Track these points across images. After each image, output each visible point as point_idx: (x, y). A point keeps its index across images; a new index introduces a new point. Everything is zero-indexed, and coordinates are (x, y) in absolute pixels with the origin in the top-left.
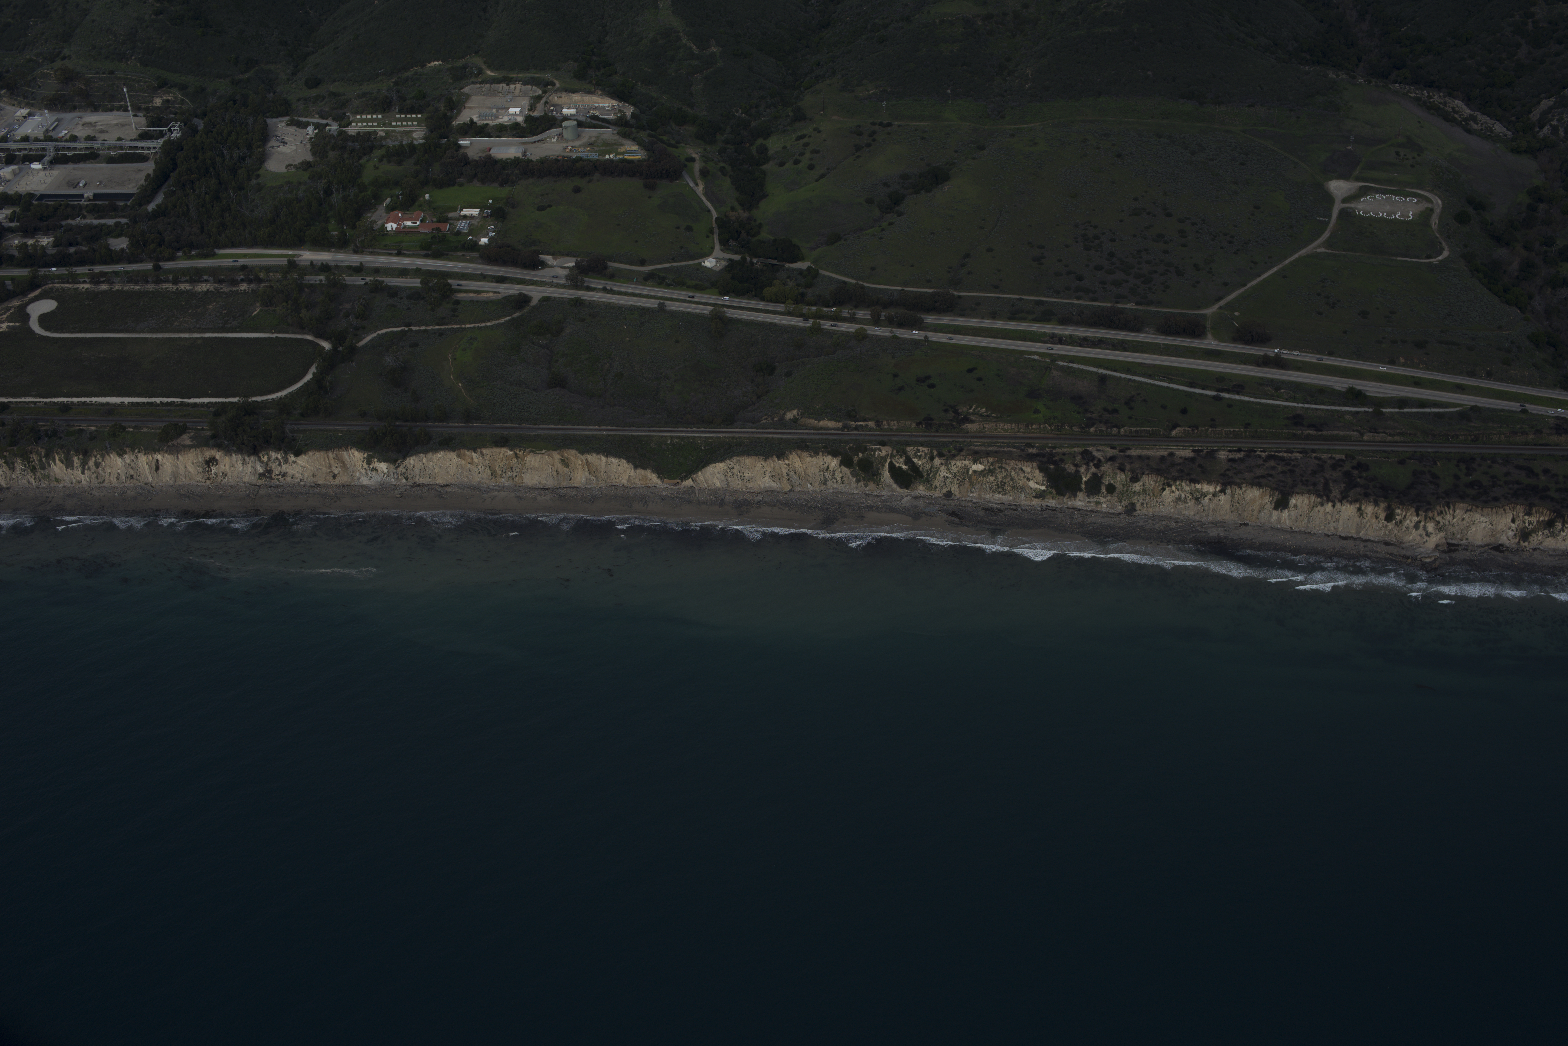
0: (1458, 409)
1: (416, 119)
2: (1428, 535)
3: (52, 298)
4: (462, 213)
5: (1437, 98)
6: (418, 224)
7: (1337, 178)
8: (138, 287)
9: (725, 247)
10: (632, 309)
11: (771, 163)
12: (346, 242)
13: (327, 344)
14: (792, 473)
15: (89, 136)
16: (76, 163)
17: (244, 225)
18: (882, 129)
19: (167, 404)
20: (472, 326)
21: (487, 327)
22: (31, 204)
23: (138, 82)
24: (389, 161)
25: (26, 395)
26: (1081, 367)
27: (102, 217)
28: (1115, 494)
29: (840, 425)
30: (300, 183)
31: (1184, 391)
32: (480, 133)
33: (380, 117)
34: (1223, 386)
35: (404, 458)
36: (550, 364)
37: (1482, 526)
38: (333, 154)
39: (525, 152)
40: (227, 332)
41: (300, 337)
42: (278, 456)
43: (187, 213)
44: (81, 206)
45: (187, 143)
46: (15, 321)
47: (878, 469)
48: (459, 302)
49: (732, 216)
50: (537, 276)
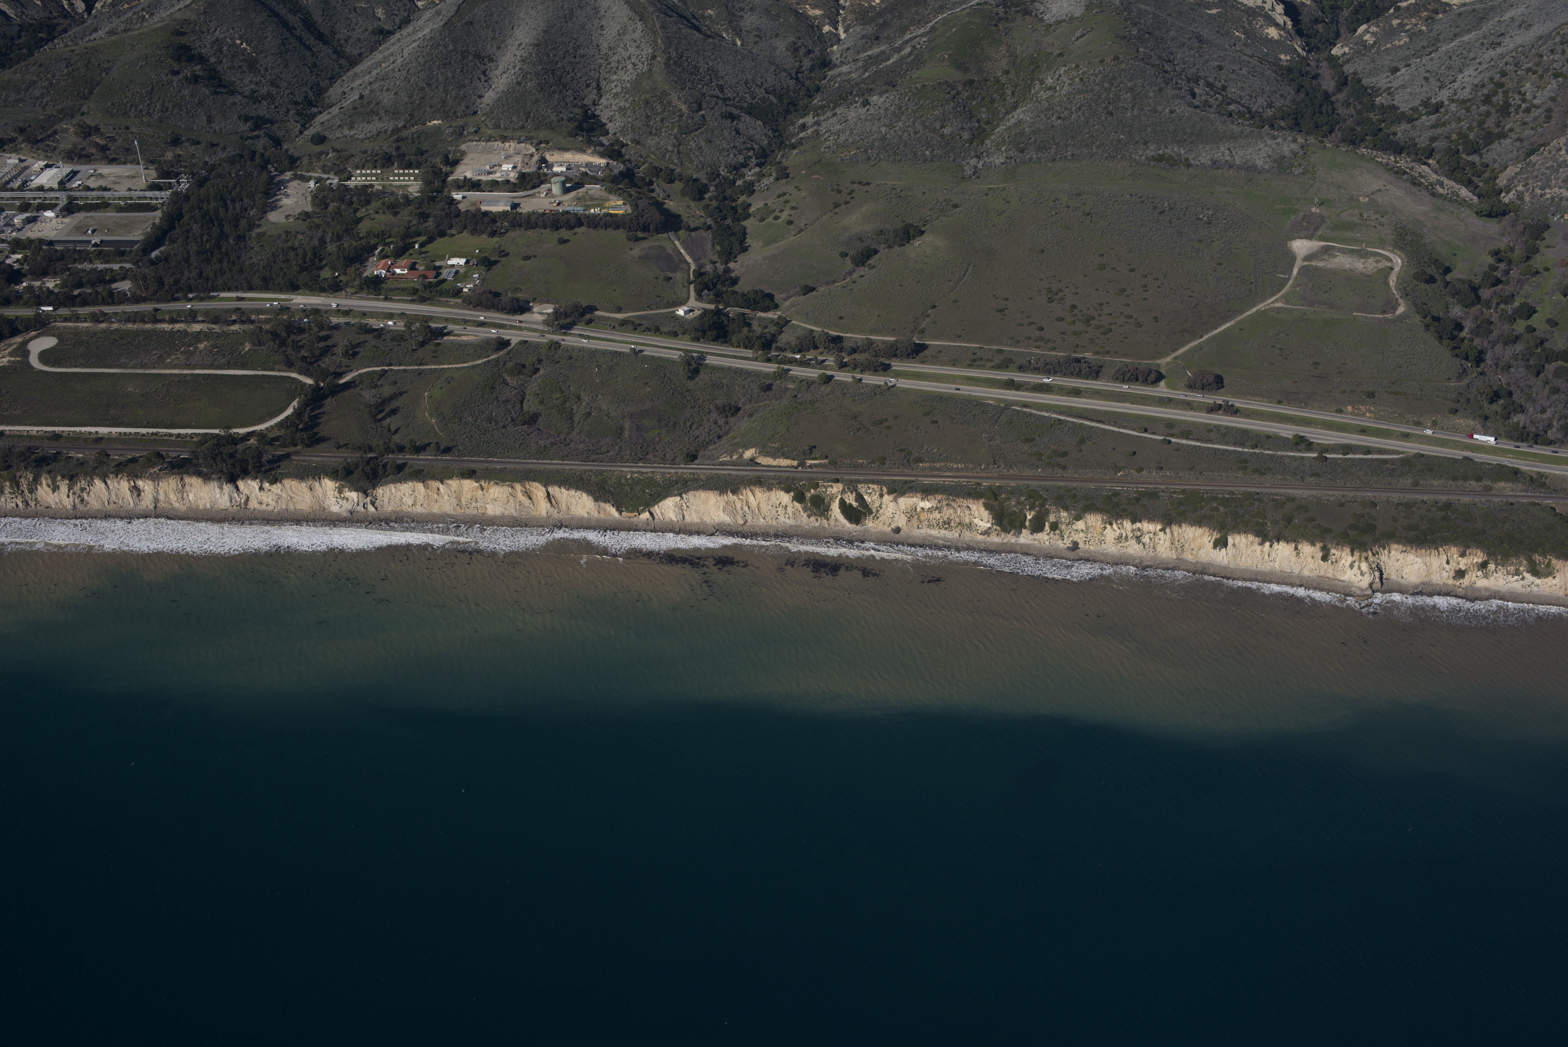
0: (1400, 456)
1: (413, 175)
2: (1362, 573)
3: (53, 335)
4: (449, 263)
5: (1404, 163)
6: (406, 272)
7: (1300, 238)
8: (135, 326)
9: (699, 297)
10: (605, 353)
11: (752, 219)
12: (335, 288)
13: (310, 381)
14: (746, 508)
15: (101, 186)
16: (88, 212)
17: (241, 271)
18: (861, 187)
19: (153, 434)
20: (450, 366)
21: (464, 367)
22: (41, 249)
23: (152, 137)
24: (384, 213)
25: (20, 424)
26: (1035, 412)
27: (107, 262)
28: (1057, 532)
29: (795, 463)
30: (298, 233)
31: (1133, 436)
32: (473, 188)
33: (379, 172)
34: (1172, 431)
35: (374, 487)
36: (522, 403)
37: (1416, 567)
38: (333, 206)
39: (515, 206)
40: (216, 369)
41: (284, 374)
42: (254, 484)
43: (187, 260)
44: (88, 251)
45: (193, 194)
46: (16, 356)
47: (829, 505)
48: (439, 344)
49: (709, 268)
50: (518, 322)
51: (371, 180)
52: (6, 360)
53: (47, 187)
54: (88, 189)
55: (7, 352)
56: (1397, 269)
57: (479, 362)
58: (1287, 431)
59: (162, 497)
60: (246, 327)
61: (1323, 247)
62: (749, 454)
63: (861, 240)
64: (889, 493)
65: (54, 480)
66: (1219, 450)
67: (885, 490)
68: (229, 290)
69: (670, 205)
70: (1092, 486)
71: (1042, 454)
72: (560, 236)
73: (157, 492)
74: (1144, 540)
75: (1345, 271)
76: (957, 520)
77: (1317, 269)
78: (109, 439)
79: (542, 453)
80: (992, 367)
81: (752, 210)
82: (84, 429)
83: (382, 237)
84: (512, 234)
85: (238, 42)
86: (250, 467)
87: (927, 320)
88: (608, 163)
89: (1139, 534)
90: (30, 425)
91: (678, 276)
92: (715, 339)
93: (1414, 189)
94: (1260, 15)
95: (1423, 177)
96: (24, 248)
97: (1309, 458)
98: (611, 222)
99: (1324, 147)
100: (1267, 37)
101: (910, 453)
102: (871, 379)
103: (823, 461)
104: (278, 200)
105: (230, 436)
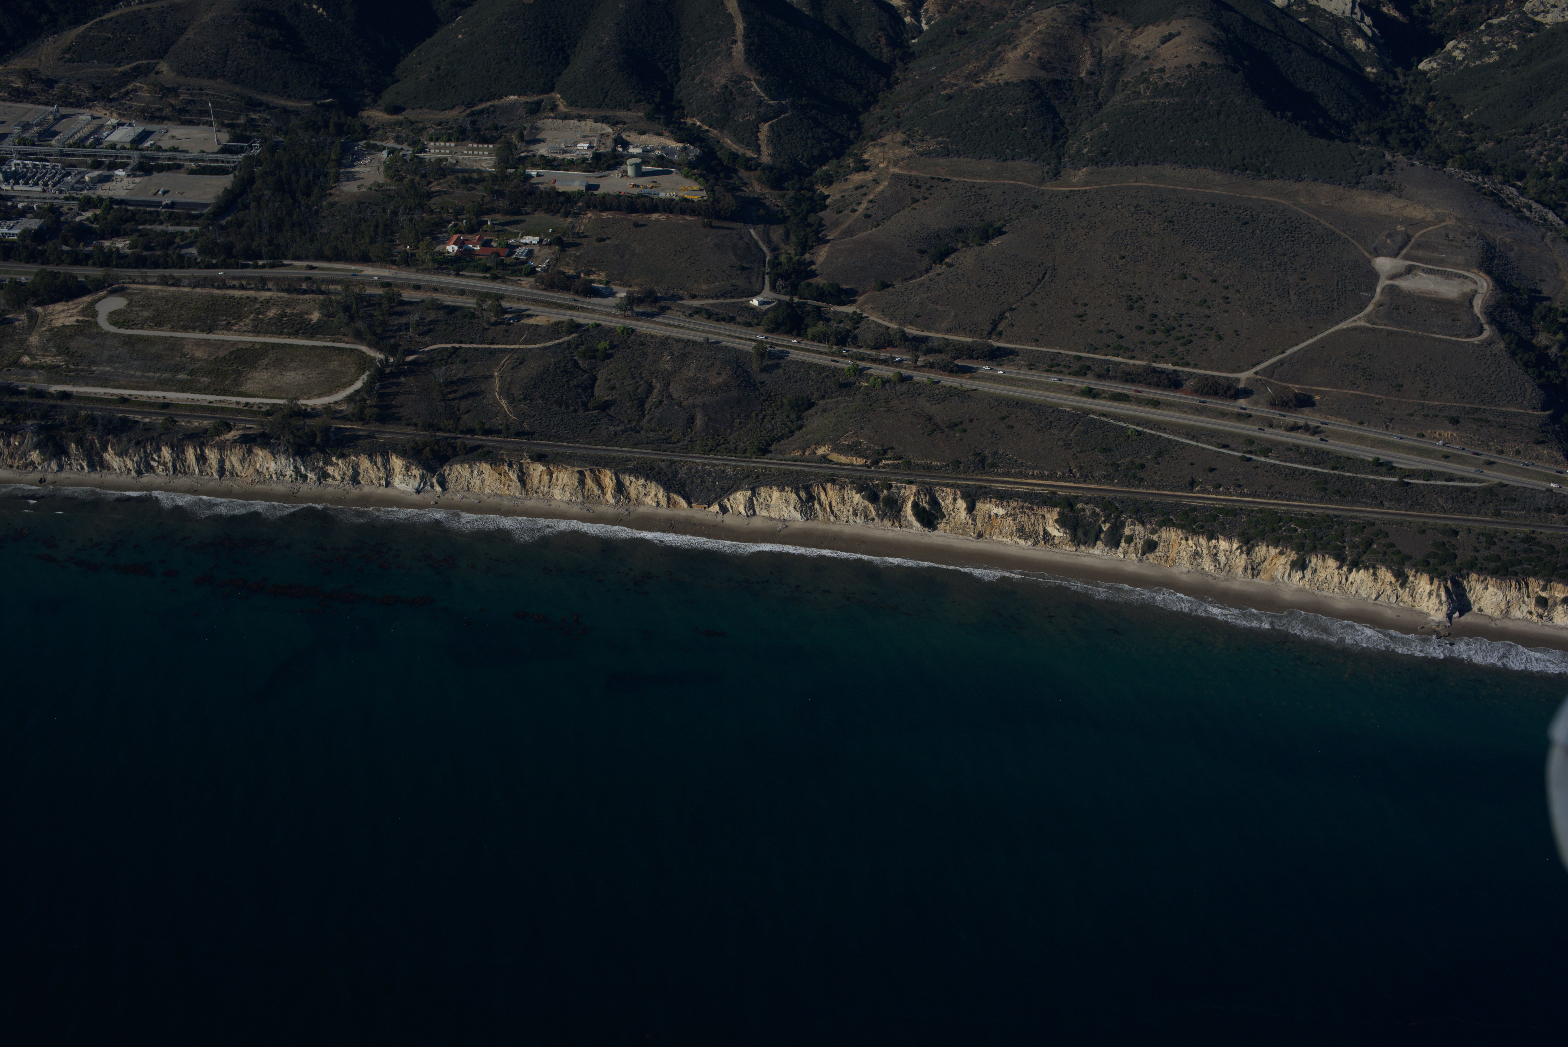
0: (1482, 484)
1: (487, 149)
3: (122, 297)
4: (523, 241)
6: (479, 248)
7: (1384, 256)
8: (204, 291)
9: (774, 288)
10: (678, 340)
12: (407, 261)
13: (379, 355)
15: (173, 147)
16: (158, 172)
17: (312, 240)
19: (220, 401)
20: (521, 347)
21: (536, 348)
22: (112, 208)
23: (225, 100)
24: (458, 188)
26: (1112, 421)
27: (178, 224)
29: (869, 462)
31: (1212, 451)
32: (548, 166)
33: (453, 145)
34: (1251, 448)
35: (442, 466)
36: (593, 388)
38: (407, 178)
39: (590, 187)
40: (285, 338)
41: (353, 347)
43: (258, 226)
44: (158, 212)
45: (266, 159)
46: (84, 316)
47: (902, 507)
49: (784, 258)
50: (588, 303)
51: (445, 153)
52: (75, 319)
53: (119, 145)
54: (159, 149)
55: (76, 311)
56: (1482, 293)
57: (551, 343)
58: (1368, 454)
59: (228, 467)
60: (316, 297)
61: (1407, 266)
62: (820, 451)
63: (938, 236)
64: (963, 498)
65: (122, 446)
66: (1298, 469)
67: (959, 494)
68: (301, 258)
69: (746, 192)
70: (1169, 500)
71: (1119, 466)
72: (635, 219)
73: (224, 462)
74: (1220, 559)
75: (1430, 292)
76: (1031, 528)
77: (1400, 289)
78: (176, 404)
79: (613, 439)
80: (1070, 374)
82: (151, 394)
83: (456, 212)
84: (585, 215)
85: (315, 7)
86: (318, 441)
87: (1005, 322)
88: (683, 147)
91: (754, 265)
92: (790, 331)
94: (1348, 26)
95: (1511, 199)
96: (96, 207)
97: (1390, 482)
98: (689, 207)
100: (1354, 48)
101: (985, 458)
102: (949, 381)
103: (898, 462)
104: (352, 170)
105: (298, 407)
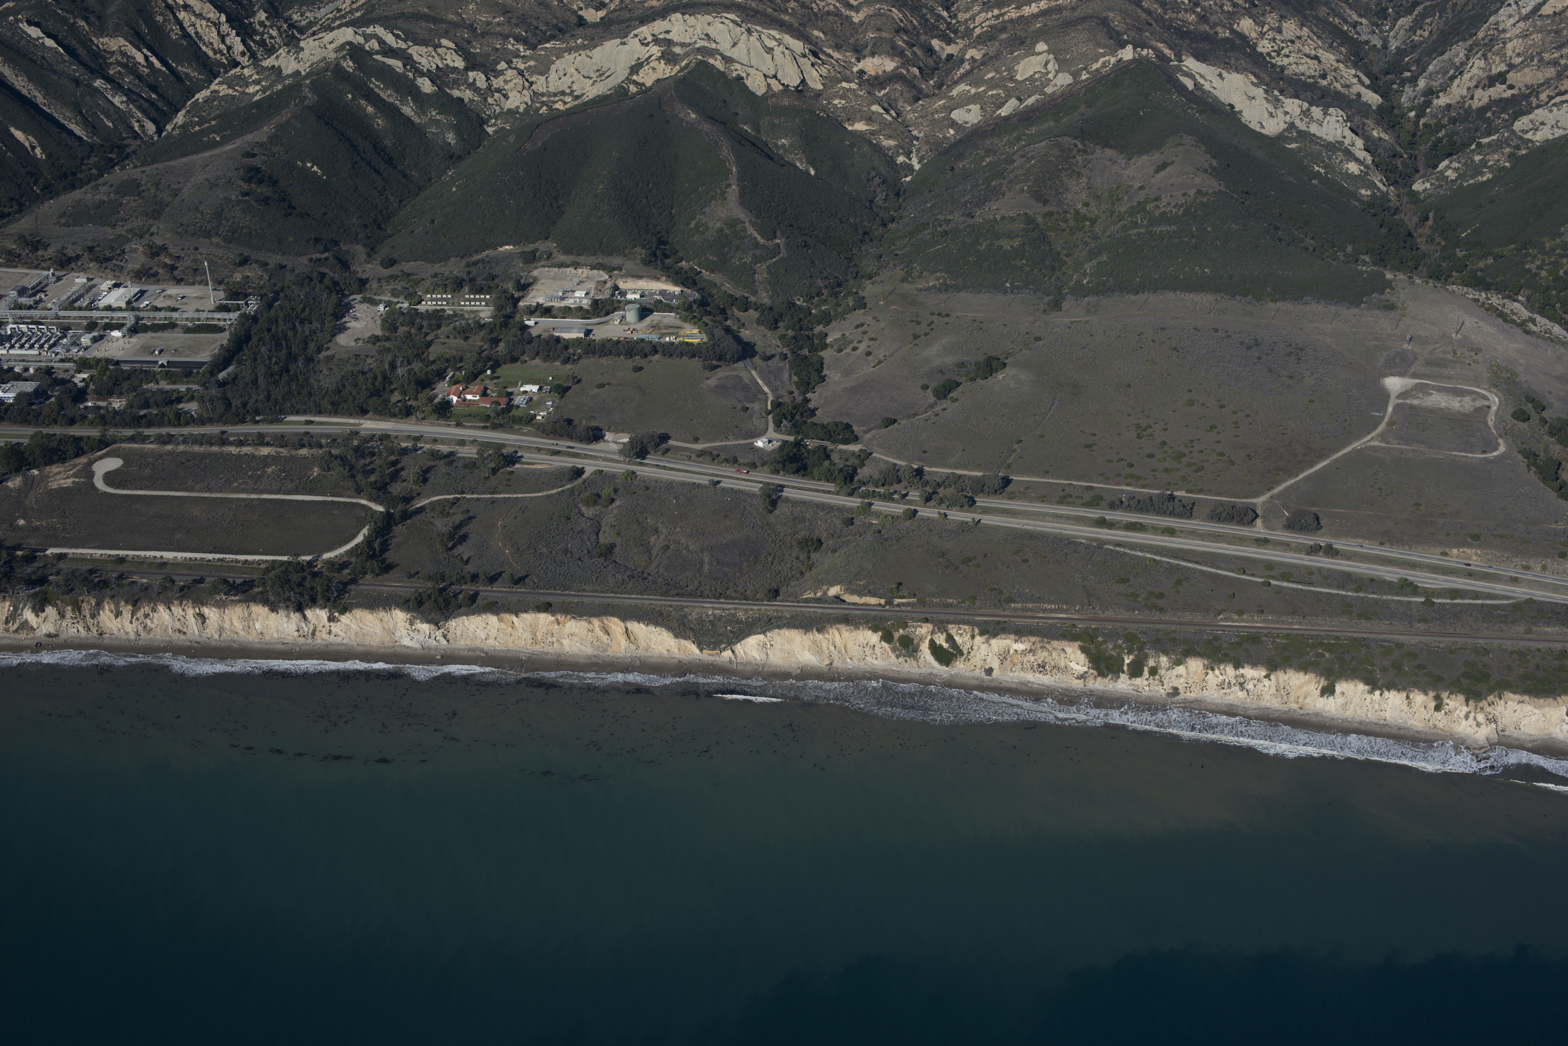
0: (1511, 601)
1: (484, 300)
2: (1478, 725)
3: (119, 457)
4: (522, 389)
5: (1495, 300)
6: (478, 398)
7: (1392, 375)
8: (202, 449)
9: (778, 428)
10: (683, 484)
11: (829, 349)
12: (407, 412)
13: (380, 509)
14: (832, 648)
15: (169, 307)
16: (155, 332)
17: (310, 394)
18: (941, 319)
19: (219, 560)
20: (524, 495)
21: (538, 497)
22: (107, 369)
23: (221, 258)
24: (455, 338)
25: (83, 547)
26: (1129, 551)
27: (174, 383)
28: (1157, 677)
29: (883, 601)
30: (367, 356)
31: (1232, 577)
32: (545, 314)
33: (449, 296)
34: (1271, 573)
35: (446, 621)
36: (597, 534)
37: (1534, 718)
38: (402, 330)
39: (588, 332)
40: (284, 494)
41: (354, 501)
42: (323, 614)
43: (255, 381)
44: (154, 372)
45: (262, 316)
46: (80, 477)
47: (918, 645)
48: (513, 472)
49: (786, 399)
50: (591, 450)
51: (442, 305)
52: (70, 481)
53: (114, 306)
54: (157, 309)
55: (71, 472)
56: (1494, 408)
57: (554, 491)
58: (1391, 574)
59: (227, 625)
60: (314, 451)
61: (1417, 384)
62: (834, 591)
63: (941, 372)
64: (981, 634)
65: (117, 605)
66: (1321, 593)
67: (977, 631)
68: (297, 413)
69: (746, 334)
70: (1192, 629)
71: (1138, 596)
72: (635, 364)
73: (223, 621)
74: (1248, 687)
75: (1441, 409)
76: (1053, 663)
77: (1412, 407)
78: (175, 564)
79: (620, 587)
80: (1083, 504)
81: (829, 340)
82: (149, 554)
83: (455, 362)
84: (585, 362)
85: (309, 165)
86: (319, 596)
87: (1014, 455)
88: (682, 291)
89: (1242, 680)
90: (94, 548)
91: (756, 406)
92: (796, 472)
93: (1507, 326)
94: (1340, 150)
95: (1516, 314)
96: (91, 367)
97: (1416, 602)
98: (689, 351)
99: (1413, 283)
100: (1346, 171)
101: (1001, 593)
102: (957, 516)
103: (911, 600)
104: (346, 322)
105: (299, 563)
